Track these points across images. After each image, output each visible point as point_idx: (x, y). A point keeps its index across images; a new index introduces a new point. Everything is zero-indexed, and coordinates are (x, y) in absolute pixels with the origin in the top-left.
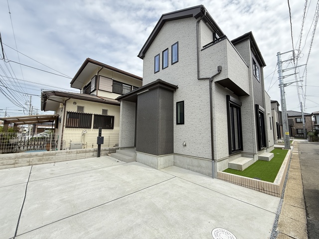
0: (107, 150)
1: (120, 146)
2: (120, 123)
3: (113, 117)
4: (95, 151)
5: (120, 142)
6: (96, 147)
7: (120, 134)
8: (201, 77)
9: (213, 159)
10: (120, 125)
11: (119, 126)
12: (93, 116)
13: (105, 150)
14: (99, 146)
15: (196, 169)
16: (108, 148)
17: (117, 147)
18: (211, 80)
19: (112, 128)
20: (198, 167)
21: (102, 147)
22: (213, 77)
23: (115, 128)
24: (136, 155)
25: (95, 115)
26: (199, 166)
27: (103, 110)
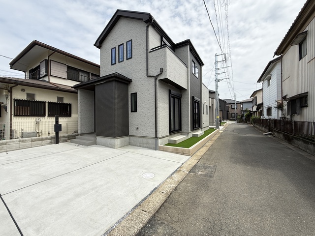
0: (66, 137)
1: (79, 132)
2: (79, 110)
3: (70, 105)
4: (52, 138)
5: (79, 128)
6: (53, 134)
7: (79, 121)
8: (149, 75)
9: (156, 137)
10: (79, 113)
11: (77, 113)
12: (47, 104)
13: (64, 137)
14: (57, 134)
15: (145, 145)
16: (66, 135)
17: (76, 134)
18: (156, 78)
19: (70, 116)
20: (146, 144)
21: (61, 134)
22: (157, 76)
23: (73, 115)
24: (96, 139)
25: (49, 103)
26: (148, 143)
27: (58, 97)
